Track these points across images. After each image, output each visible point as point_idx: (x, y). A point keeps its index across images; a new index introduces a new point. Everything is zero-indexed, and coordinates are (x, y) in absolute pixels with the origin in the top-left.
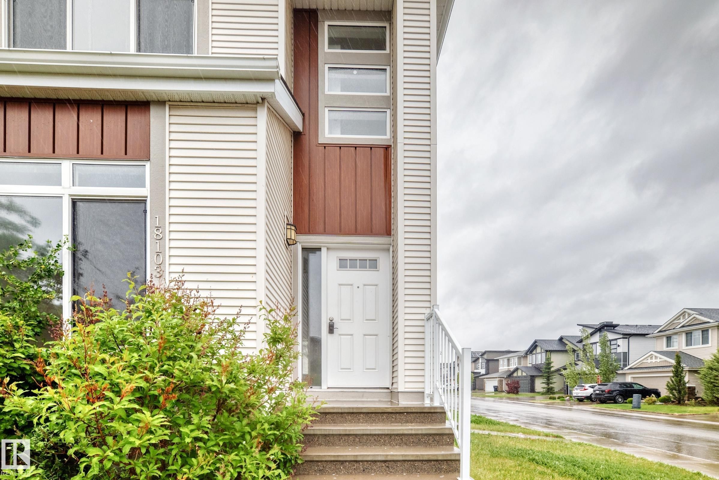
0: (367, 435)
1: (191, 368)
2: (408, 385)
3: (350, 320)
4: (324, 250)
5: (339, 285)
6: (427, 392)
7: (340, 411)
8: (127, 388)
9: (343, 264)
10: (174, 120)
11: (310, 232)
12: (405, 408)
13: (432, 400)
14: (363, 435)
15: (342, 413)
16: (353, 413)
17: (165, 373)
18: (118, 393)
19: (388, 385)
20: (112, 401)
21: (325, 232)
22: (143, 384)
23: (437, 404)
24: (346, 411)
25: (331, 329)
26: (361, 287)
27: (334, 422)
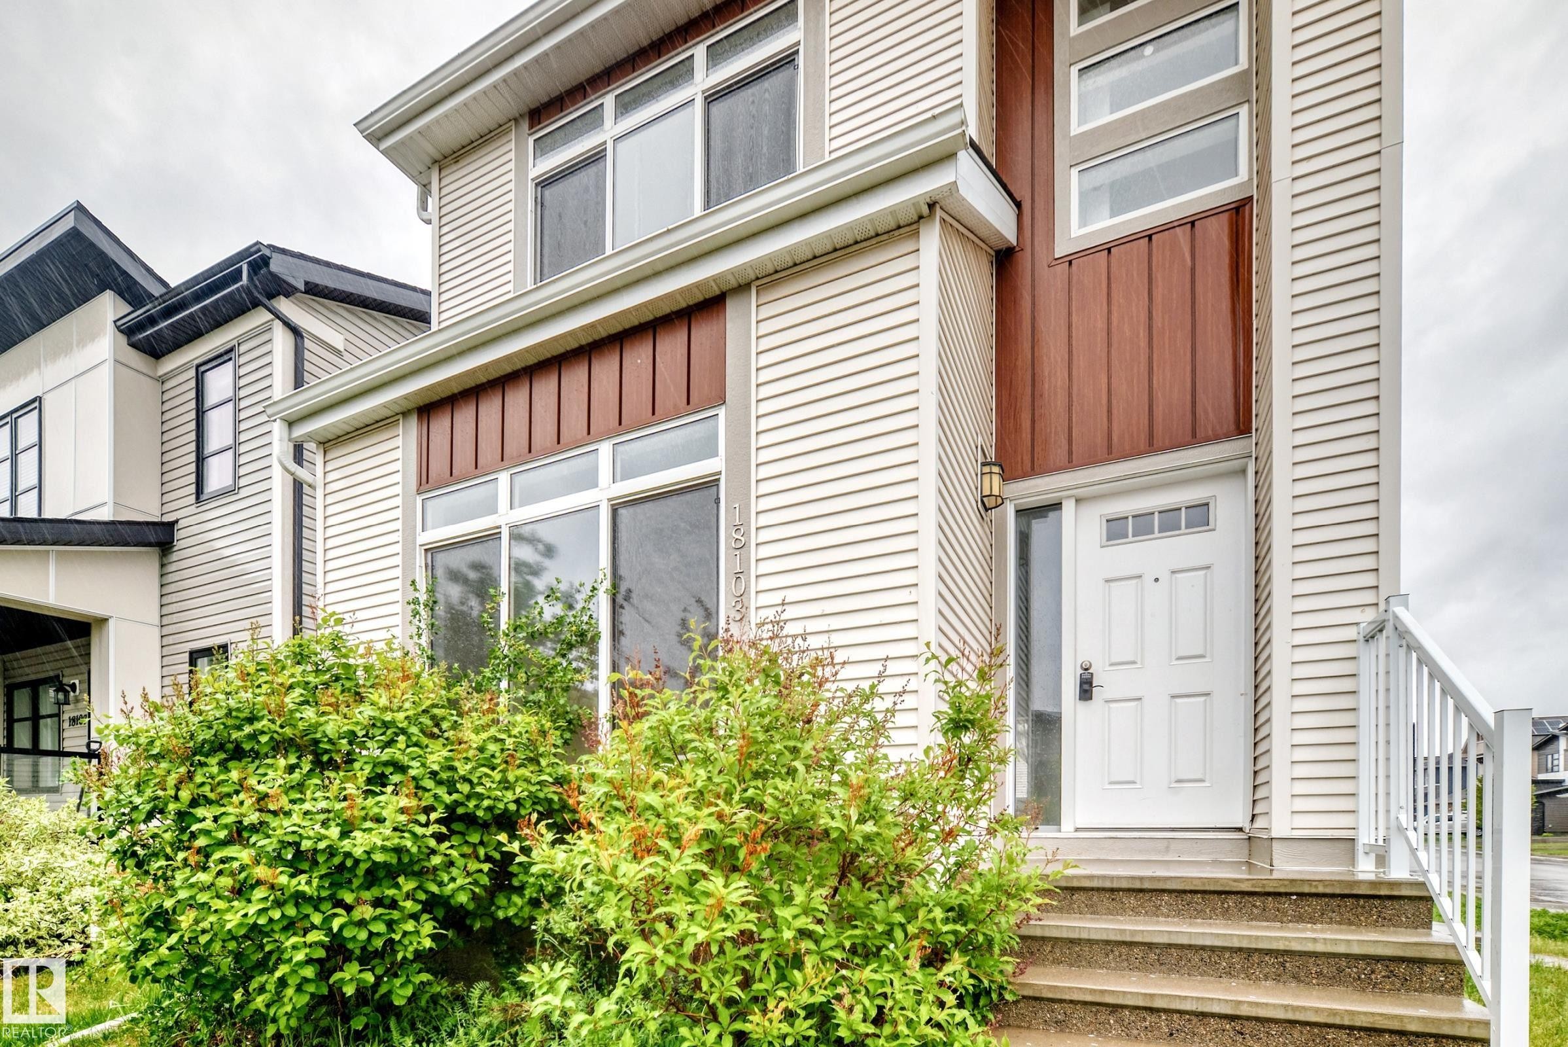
0: (1182, 947)
1: (793, 792)
2: (1301, 821)
3: (1134, 662)
4: (1069, 507)
5: (1107, 581)
6: (1365, 838)
7: (1108, 885)
8: (690, 832)
9: (1116, 529)
10: (766, 312)
11: (1034, 471)
12: (1292, 881)
13: (1382, 860)
14: (1170, 946)
15: (1112, 890)
16: (1141, 891)
17: (750, 803)
18: (677, 842)
19: (1241, 820)
20: (668, 857)
21: (1071, 463)
22: (715, 826)
23: (1399, 871)
24: (1125, 885)
25: (1086, 689)
26: (1164, 576)
27: (1093, 910)
